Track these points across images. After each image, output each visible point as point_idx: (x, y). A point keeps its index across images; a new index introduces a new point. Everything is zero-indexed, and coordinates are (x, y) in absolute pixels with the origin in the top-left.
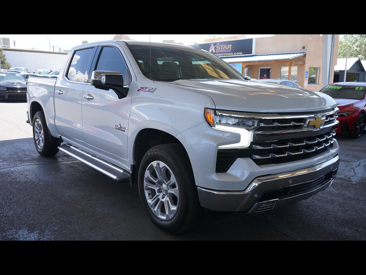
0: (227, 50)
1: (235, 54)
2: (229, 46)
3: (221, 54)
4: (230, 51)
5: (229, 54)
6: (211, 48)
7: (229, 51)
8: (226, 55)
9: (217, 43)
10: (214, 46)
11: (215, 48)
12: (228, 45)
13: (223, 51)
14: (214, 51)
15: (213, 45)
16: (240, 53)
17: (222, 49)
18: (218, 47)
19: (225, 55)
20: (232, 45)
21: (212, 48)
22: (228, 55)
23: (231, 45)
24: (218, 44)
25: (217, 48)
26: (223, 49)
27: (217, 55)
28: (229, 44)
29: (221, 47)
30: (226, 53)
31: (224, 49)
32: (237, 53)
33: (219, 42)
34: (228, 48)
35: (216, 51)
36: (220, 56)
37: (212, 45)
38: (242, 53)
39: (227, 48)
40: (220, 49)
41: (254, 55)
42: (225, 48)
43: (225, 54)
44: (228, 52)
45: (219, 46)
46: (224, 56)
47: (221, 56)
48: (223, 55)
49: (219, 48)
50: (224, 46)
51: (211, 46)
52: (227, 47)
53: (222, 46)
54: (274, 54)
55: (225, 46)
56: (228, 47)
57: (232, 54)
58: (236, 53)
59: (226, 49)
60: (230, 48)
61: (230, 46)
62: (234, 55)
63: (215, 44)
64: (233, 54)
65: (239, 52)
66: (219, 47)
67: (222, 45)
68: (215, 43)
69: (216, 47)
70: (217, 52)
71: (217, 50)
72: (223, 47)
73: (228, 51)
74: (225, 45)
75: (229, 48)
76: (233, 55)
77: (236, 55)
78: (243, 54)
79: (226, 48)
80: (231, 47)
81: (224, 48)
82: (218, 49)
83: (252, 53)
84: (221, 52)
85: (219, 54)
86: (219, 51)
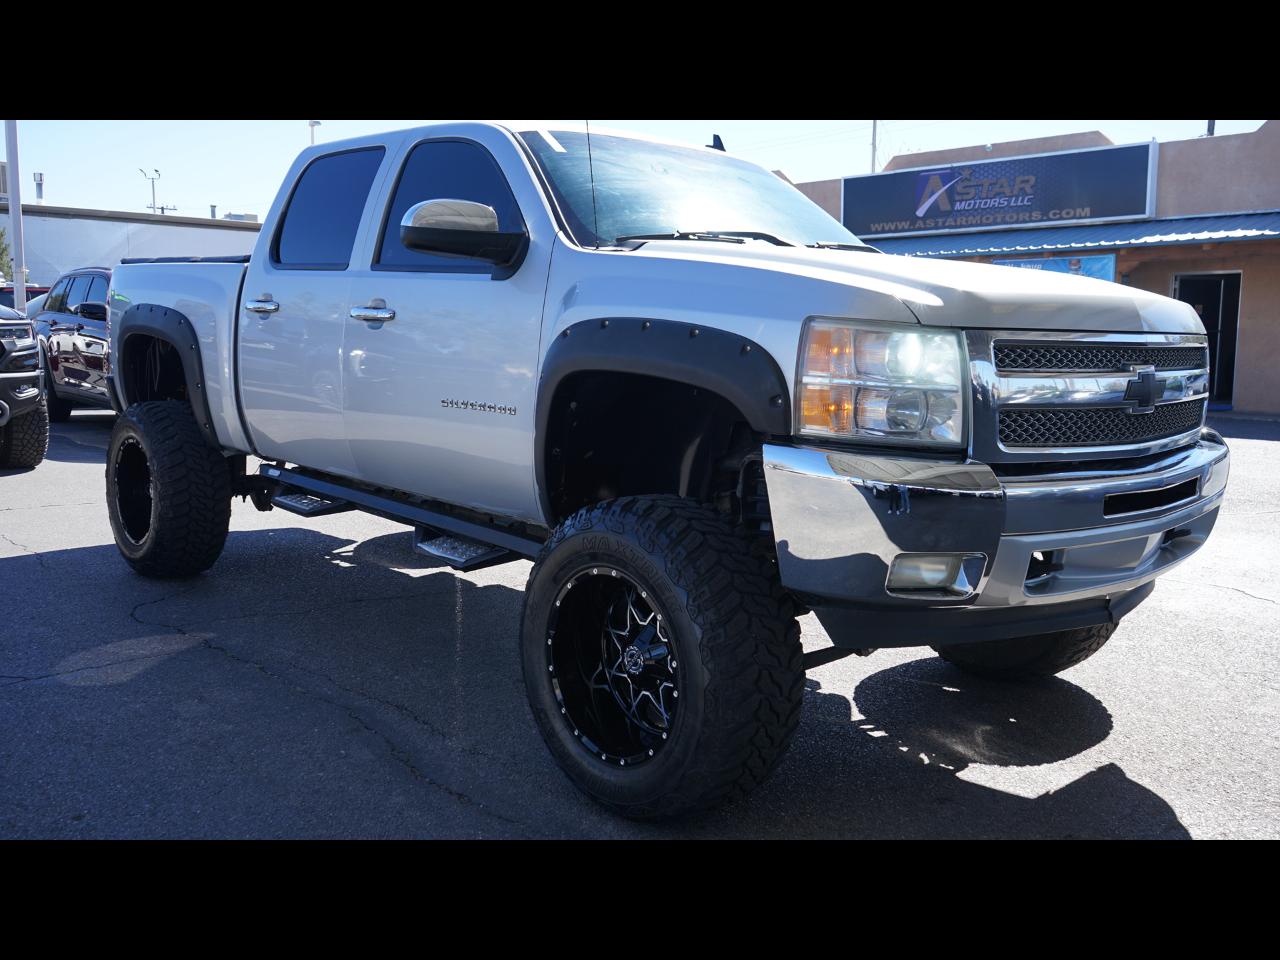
0: (1011, 197)
1: (1050, 214)
2: (1023, 182)
3: (978, 218)
4: (1025, 203)
5: (1024, 215)
6: (928, 190)
7: (1019, 204)
8: (1004, 222)
9: (964, 168)
10: (944, 186)
11: (950, 193)
12: (1018, 179)
13: (991, 203)
16: (1079, 211)
17: (983, 195)
18: (965, 187)
19: (999, 220)
20: (1037, 178)
21: (933, 193)
22: (1017, 222)
23: (1033, 179)
25: (959, 188)
26: (991, 194)
27: (959, 220)
28: (1023, 174)
29: (978, 187)
30: (1006, 212)
31: (997, 194)
32: (1064, 213)
33: (970, 167)
34: (1016, 192)
35: (952, 202)
36: (977, 225)
38: (1087, 210)
39: (1012, 191)
40: (977, 195)
41: (1153, 216)
42: (1002, 190)
43: (999, 217)
44: (1018, 207)
45: (967, 183)
46: (996, 223)
47: (982, 224)
48: (991, 220)
49: (973, 192)
50: (994, 180)
51: (931, 181)
53: (986, 182)
55: (1004, 180)
56: (1018, 184)
57: (1037, 215)
58: (1057, 212)
59: (1008, 193)
60: (1028, 190)
62: (1049, 220)
64: (1045, 214)
65: (1075, 210)
66: (970, 186)
67: (988, 177)
68: (953, 169)
69: (953, 188)
70: (958, 206)
71: (961, 201)
72: (992, 186)
73: (1017, 200)
75: (1022, 189)
77: (1061, 218)
78: (1091, 217)
79: (1007, 191)
80: (1032, 187)
81: (997, 189)
82: (965, 197)
83: (1144, 213)
84: (982, 206)
85: (971, 218)
86: (973, 201)
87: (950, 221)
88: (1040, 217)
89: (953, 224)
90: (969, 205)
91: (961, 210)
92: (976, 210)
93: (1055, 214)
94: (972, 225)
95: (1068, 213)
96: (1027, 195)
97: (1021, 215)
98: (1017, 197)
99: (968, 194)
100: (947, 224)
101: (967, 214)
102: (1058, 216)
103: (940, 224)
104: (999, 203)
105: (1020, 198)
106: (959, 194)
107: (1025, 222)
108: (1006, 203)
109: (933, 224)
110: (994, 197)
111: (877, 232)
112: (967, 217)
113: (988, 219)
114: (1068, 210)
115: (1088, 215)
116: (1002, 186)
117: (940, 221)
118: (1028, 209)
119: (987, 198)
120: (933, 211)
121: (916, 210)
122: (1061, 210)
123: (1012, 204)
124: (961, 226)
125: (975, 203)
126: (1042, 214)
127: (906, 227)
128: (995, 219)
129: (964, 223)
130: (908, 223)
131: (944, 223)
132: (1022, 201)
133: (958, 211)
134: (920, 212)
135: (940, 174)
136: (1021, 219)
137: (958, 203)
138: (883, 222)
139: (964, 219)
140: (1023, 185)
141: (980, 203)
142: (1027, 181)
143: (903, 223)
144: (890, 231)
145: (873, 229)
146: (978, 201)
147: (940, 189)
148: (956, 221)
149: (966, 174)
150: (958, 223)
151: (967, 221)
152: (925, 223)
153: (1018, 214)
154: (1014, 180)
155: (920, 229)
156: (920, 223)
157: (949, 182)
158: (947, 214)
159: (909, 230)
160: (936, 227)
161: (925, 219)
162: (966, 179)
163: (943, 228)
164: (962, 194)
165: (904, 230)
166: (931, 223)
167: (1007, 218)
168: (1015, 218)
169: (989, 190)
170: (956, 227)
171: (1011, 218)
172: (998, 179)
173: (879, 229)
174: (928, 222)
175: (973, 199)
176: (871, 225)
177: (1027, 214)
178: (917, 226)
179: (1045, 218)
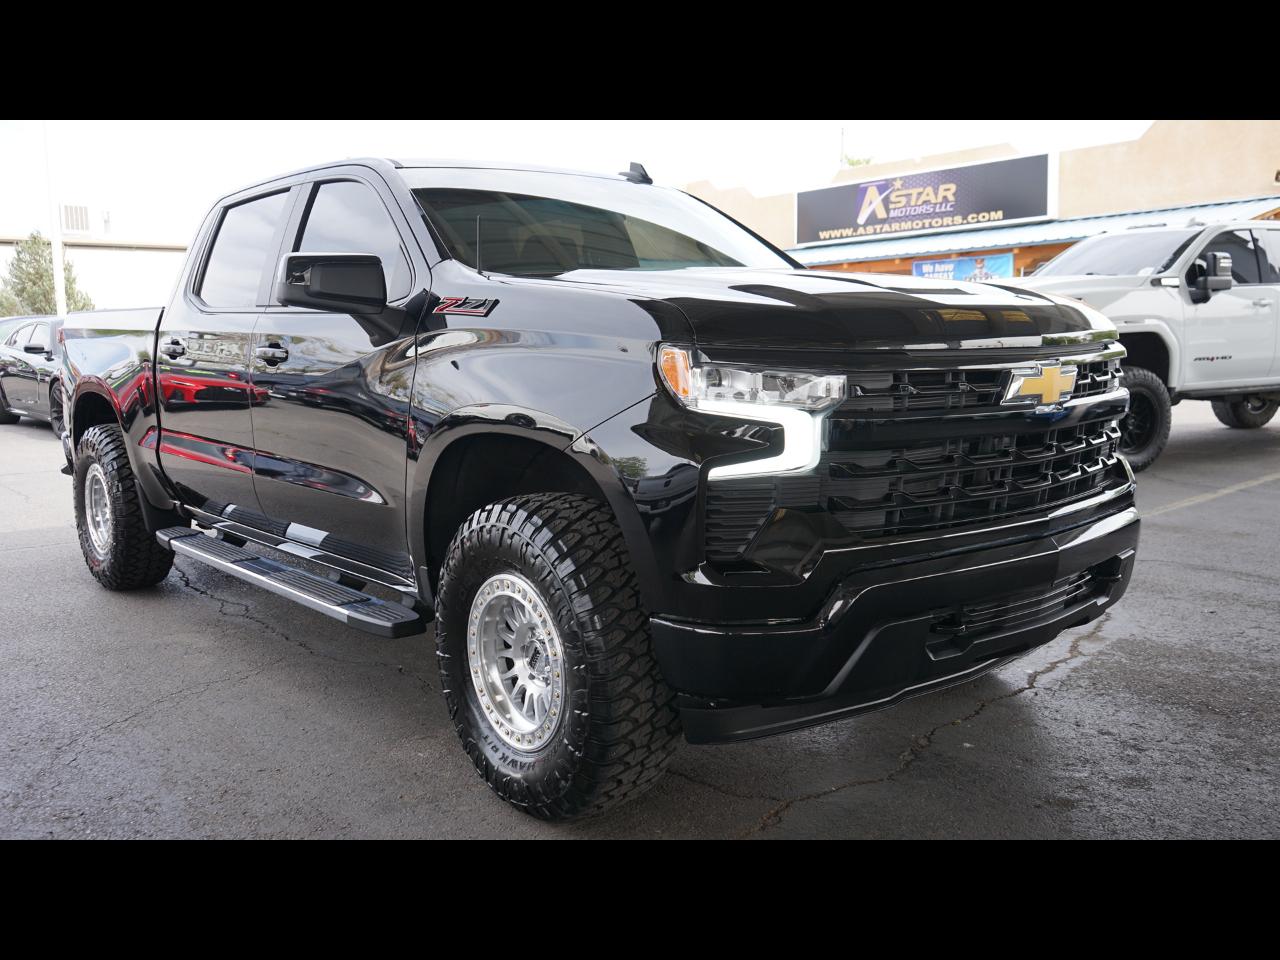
0: (936, 204)
1: (970, 218)
2: (946, 190)
3: (909, 223)
4: (948, 209)
5: (947, 220)
6: (866, 201)
7: (943, 209)
8: (931, 226)
9: (895, 179)
10: (881, 194)
11: (886, 202)
12: (942, 188)
13: (919, 210)
14: (882, 214)
15: (875, 189)
16: (993, 214)
17: (913, 203)
18: (897, 196)
19: (927, 225)
20: (958, 186)
21: (871, 203)
22: (942, 226)
23: (953, 187)
24: (898, 184)
25: (893, 198)
26: (920, 202)
27: (893, 225)
28: (945, 183)
29: (908, 196)
30: (933, 218)
31: (925, 202)
32: (980, 216)
33: (901, 178)
34: (940, 200)
35: (888, 210)
36: (908, 230)
37: (872, 191)
38: (1000, 214)
39: (936, 198)
40: (908, 202)
41: (1056, 217)
42: (927, 198)
43: (927, 222)
44: (944, 212)
45: (900, 193)
46: (923, 227)
47: (912, 229)
48: (920, 225)
49: (904, 200)
50: (921, 190)
51: (868, 192)
52: (936, 194)
53: (914, 192)
54: (1144, 210)
55: (929, 190)
56: (941, 193)
57: (958, 219)
58: (975, 215)
59: (933, 202)
60: (951, 198)
61: (949, 190)
62: (968, 223)
63: (884, 187)
64: (965, 218)
65: (989, 212)
66: (902, 196)
67: (915, 187)
68: (886, 180)
69: (887, 197)
70: (893, 214)
71: (895, 209)
72: (920, 194)
73: (940, 207)
74: (929, 185)
75: (945, 198)
76: (962, 224)
77: (978, 222)
78: (1003, 219)
79: (932, 198)
80: (954, 194)
81: (924, 198)
82: (899, 206)
83: (1045, 213)
84: (913, 213)
85: (903, 224)
86: (904, 209)
87: (886, 227)
88: (960, 221)
89: (889, 230)
90: (901, 213)
92: (907, 217)
93: (973, 218)
94: (904, 230)
95: (984, 217)
96: (949, 202)
97: (945, 219)
98: (941, 204)
99: (899, 202)
100: (884, 230)
101: (900, 220)
102: (976, 220)
103: (878, 231)
104: (926, 210)
105: (944, 205)
106: (892, 203)
107: (948, 226)
108: (932, 210)
109: (872, 231)
110: (922, 205)
111: (825, 239)
112: (900, 223)
113: (917, 224)
114: (983, 214)
115: (1001, 217)
116: (928, 195)
117: (878, 227)
118: (951, 214)
119: (916, 206)
120: (873, 220)
121: (858, 216)
122: (978, 214)
123: (937, 210)
124: (896, 231)
125: (906, 211)
126: (963, 219)
127: (849, 234)
128: (924, 224)
129: (898, 229)
130: (852, 229)
131: (881, 229)
132: (946, 207)
133: (893, 218)
134: (861, 220)
135: (876, 185)
136: (945, 223)
137: (892, 211)
138: (830, 230)
139: (898, 225)
140: (945, 193)
141: (911, 210)
142: (948, 190)
143: (847, 230)
144: (836, 238)
145: (822, 237)
146: (909, 209)
147: (877, 199)
148: (890, 227)
150: (893, 229)
151: (900, 227)
152: (865, 230)
153: (942, 219)
154: (938, 189)
155: (861, 235)
156: (861, 230)
157: (884, 192)
158: (883, 221)
159: (852, 236)
160: (875, 233)
161: (865, 226)
162: (898, 190)
163: (881, 233)
164: (895, 203)
165: (847, 237)
166: (870, 229)
167: (934, 224)
168: (939, 224)
169: (918, 199)
170: (891, 232)
171: (937, 222)
172: (925, 188)
173: (827, 237)
174: (868, 228)
175: (905, 206)
176: (820, 233)
177: (950, 219)
178: (859, 233)
179: (965, 222)
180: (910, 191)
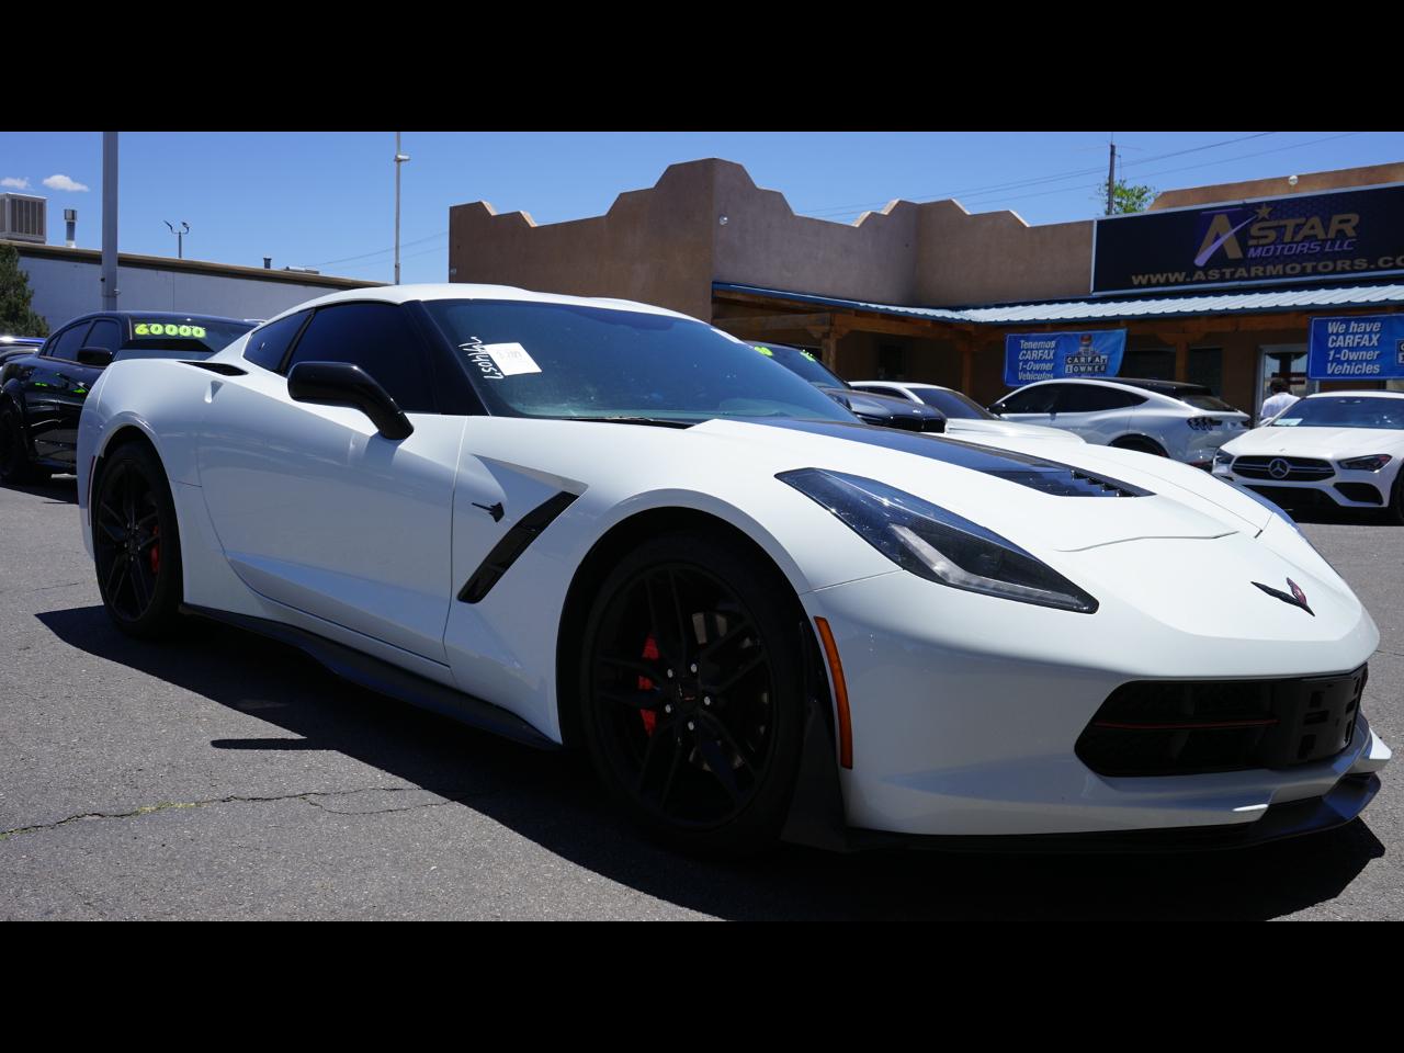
0: (1325, 241)
1: (1380, 262)
2: (1341, 222)
3: (1280, 267)
4: (1345, 247)
5: (1343, 264)
6: (1211, 234)
7: (1336, 249)
8: (1315, 272)
9: (1259, 205)
10: (1233, 226)
11: (1242, 238)
12: (1336, 219)
13: (1296, 249)
14: (1234, 252)
15: (1224, 217)
17: (1287, 238)
18: (1263, 229)
19: (1309, 270)
20: (1361, 219)
21: (1217, 237)
22: (1334, 272)
23: (1355, 218)
25: (1254, 231)
26: (1299, 237)
27: (1253, 269)
28: (1341, 212)
29: (1281, 230)
30: (1319, 260)
31: (1308, 238)
32: (1399, 260)
33: (1269, 204)
34: (1332, 234)
35: (1244, 248)
36: (1278, 276)
37: (1220, 222)
39: (1327, 234)
40: (1279, 239)
42: (1312, 232)
43: (1309, 266)
44: (1336, 253)
45: (1266, 225)
46: (1303, 273)
47: (1285, 275)
48: (1298, 268)
49: (1272, 235)
50: (1302, 220)
51: (1214, 222)
52: (1326, 228)
53: (1291, 223)
55: (1315, 220)
56: (1335, 225)
57: (1361, 262)
58: (1390, 258)
59: (1321, 235)
60: (1350, 232)
61: (1346, 223)
62: (1378, 269)
63: (1241, 215)
64: (1373, 261)
66: (1269, 228)
67: (1293, 216)
68: (1245, 206)
69: (1245, 230)
70: (1252, 253)
71: (1256, 247)
72: (1299, 227)
73: (1333, 245)
74: (1316, 214)
75: (1340, 232)
76: (1368, 269)
79: (1319, 232)
80: (1354, 228)
81: (1306, 231)
82: (1262, 242)
84: (1285, 253)
85: (1270, 268)
86: (1272, 247)
87: (1242, 271)
88: (1365, 265)
89: (1246, 275)
90: (1268, 251)
91: (1256, 258)
92: (1277, 257)
93: (1386, 262)
94: (1271, 277)
96: (1348, 238)
97: (1339, 263)
98: (1333, 241)
99: (1266, 237)
100: (1237, 276)
101: (1264, 263)
102: (1391, 264)
103: (1228, 276)
104: (1309, 249)
105: (1338, 242)
106: (1253, 238)
107: (1343, 271)
108: (1318, 248)
109: (1217, 276)
110: (1302, 241)
111: (1140, 286)
112: (1265, 266)
113: (1293, 269)
116: (1313, 227)
117: (1228, 272)
118: (1350, 256)
119: (1292, 242)
120: (1219, 259)
121: (1194, 257)
123: (1327, 250)
124: (1257, 277)
125: (1276, 249)
126: (1369, 263)
127: (1181, 279)
128: (1304, 268)
129: (1261, 274)
130: (1184, 274)
131: (1233, 274)
132: (1341, 246)
133: (1253, 259)
134: (1201, 260)
135: (1227, 213)
136: (1338, 269)
137: (1252, 250)
138: (1148, 273)
139: (1261, 269)
140: (1343, 226)
141: (1283, 248)
142: (1348, 221)
143: (1177, 275)
144: (1158, 285)
145: (1136, 282)
146: (1280, 246)
147: (1228, 231)
148: (1248, 271)
149: (1264, 212)
150: (1253, 275)
151: (1264, 272)
152: (1206, 275)
153: (1335, 262)
154: (1330, 220)
155: (1199, 282)
156: (1199, 275)
157: (1237, 225)
158: (1236, 263)
159: (1184, 283)
160: (1222, 279)
161: (1206, 268)
162: (1264, 219)
163: (1232, 279)
164: (1258, 238)
165: (1177, 283)
166: (1214, 273)
167: (1320, 268)
168: (1331, 268)
169: (1295, 233)
170: (1249, 279)
171: (1326, 267)
172: (1307, 219)
173: (1144, 282)
174: (1210, 272)
175: (1273, 243)
176: (1133, 278)
177: (1348, 262)
178: (1196, 278)
179: (1372, 266)
180: (1282, 223)
